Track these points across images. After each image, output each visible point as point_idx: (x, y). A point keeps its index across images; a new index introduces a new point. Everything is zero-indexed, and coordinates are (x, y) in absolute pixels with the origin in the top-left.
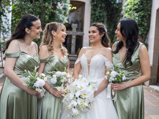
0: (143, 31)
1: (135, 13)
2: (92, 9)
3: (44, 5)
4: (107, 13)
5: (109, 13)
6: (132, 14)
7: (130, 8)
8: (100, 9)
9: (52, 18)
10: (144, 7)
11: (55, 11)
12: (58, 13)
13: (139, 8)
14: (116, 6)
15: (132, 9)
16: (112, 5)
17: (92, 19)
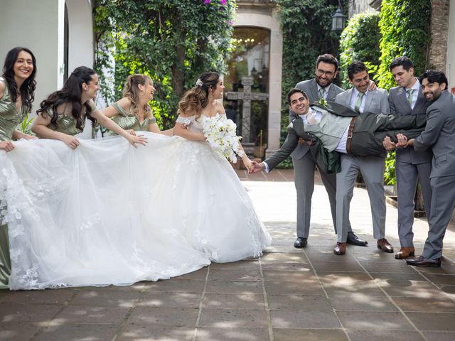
1: (353, 51)
2: (284, 43)
3: (182, 43)
6: (350, 54)
7: (347, 42)
8: (302, 43)
9: (199, 68)
10: (368, 41)
11: (202, 54)
12: (209, 57)
13: (359, 42)
14: (334, 35)
15: (350, 44)
17: (287, 64)
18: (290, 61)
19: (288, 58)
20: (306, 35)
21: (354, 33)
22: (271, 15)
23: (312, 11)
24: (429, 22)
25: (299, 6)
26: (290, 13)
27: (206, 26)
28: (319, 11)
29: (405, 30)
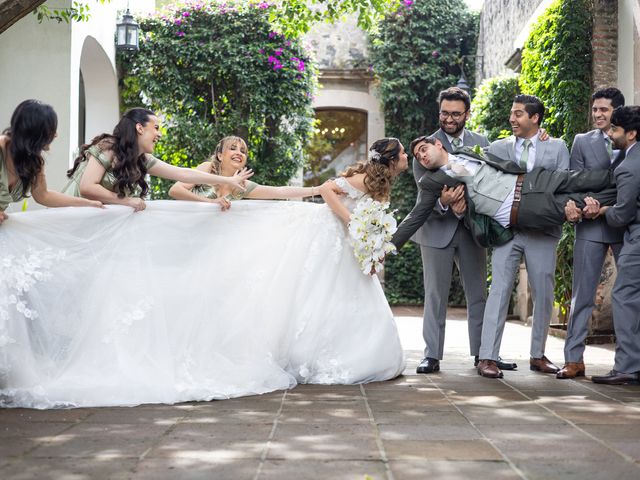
1: (484, 129)
2: (387, 130)
3: (243, 124)
7: (476, 119)
9: (267, 159)
11: (272, 138)
12: (282, 143)
13: (492, 116)
20: (417, 117)
21: (484, 104)
22: (367, 92)
23: (425, 83)
24: (590, 69)
25: (407, 77)
26: (394, 86)
27: (278, 99)
28: (434, 83)
29: (556, 82)
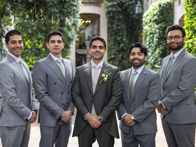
0: (165, 45)
1: (155, 24)
2: (108, 22)
3: (49, 22)
4: (126, 26)
5: (129, 26)
6: (153, 26)
7: (149, 19)
8: (118, 22)
10: (165, 18)
11: (62, 28)
12: (66, 30)
13: (159, 19)
14: (136, 17)
15: (152, 20)
16: (131, 17)
17: (110, 33)
18: (111, 32)
19: (110, 30)
20: (120, 17)
22: (100, 7)
23: (123, 4)
25: (116, 1)
26: (111, 5)
27: (64, 11)
28: (127, 4)
